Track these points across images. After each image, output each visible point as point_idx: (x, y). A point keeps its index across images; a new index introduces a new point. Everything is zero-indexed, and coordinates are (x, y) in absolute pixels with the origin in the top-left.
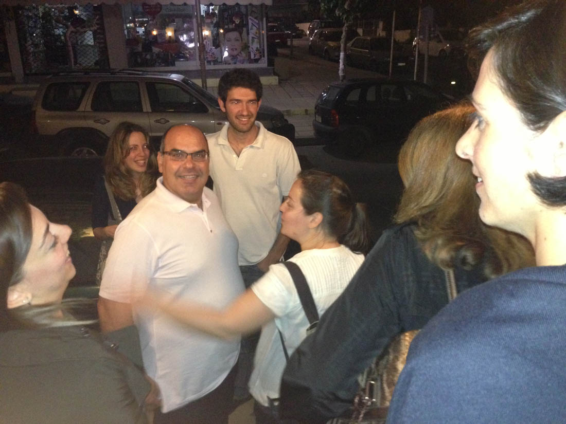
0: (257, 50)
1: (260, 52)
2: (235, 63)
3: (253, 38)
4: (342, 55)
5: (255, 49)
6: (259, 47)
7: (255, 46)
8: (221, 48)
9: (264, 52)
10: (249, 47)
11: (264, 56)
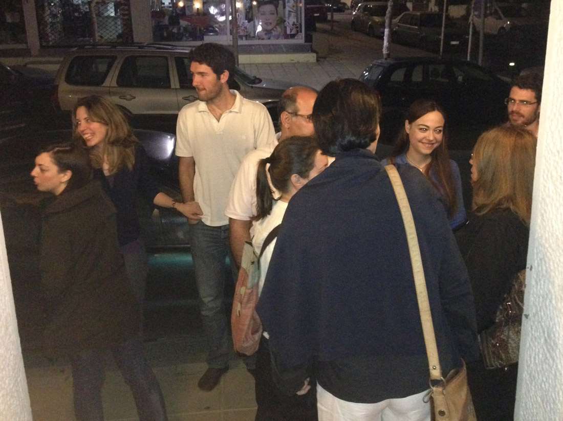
0: (294, 24)
1: (298, 27)
2: (269, 39)
3: (290, 11)
4: (387, 31)
5: (291, 23)
6: (296, 21)
7: (291, 20)
8: (254, 22)
9: (301, 27)
10: (285, 21)
11: (301, 32)
